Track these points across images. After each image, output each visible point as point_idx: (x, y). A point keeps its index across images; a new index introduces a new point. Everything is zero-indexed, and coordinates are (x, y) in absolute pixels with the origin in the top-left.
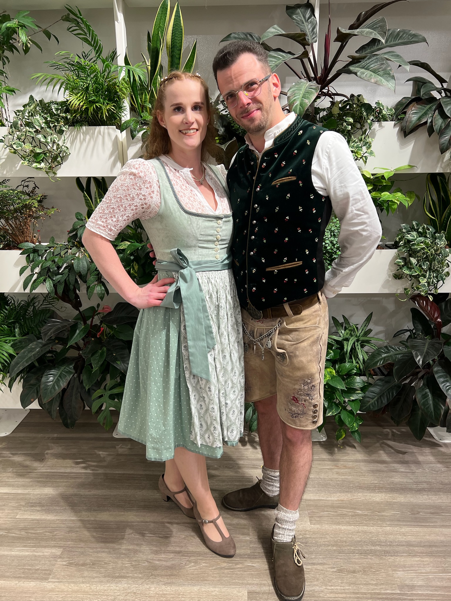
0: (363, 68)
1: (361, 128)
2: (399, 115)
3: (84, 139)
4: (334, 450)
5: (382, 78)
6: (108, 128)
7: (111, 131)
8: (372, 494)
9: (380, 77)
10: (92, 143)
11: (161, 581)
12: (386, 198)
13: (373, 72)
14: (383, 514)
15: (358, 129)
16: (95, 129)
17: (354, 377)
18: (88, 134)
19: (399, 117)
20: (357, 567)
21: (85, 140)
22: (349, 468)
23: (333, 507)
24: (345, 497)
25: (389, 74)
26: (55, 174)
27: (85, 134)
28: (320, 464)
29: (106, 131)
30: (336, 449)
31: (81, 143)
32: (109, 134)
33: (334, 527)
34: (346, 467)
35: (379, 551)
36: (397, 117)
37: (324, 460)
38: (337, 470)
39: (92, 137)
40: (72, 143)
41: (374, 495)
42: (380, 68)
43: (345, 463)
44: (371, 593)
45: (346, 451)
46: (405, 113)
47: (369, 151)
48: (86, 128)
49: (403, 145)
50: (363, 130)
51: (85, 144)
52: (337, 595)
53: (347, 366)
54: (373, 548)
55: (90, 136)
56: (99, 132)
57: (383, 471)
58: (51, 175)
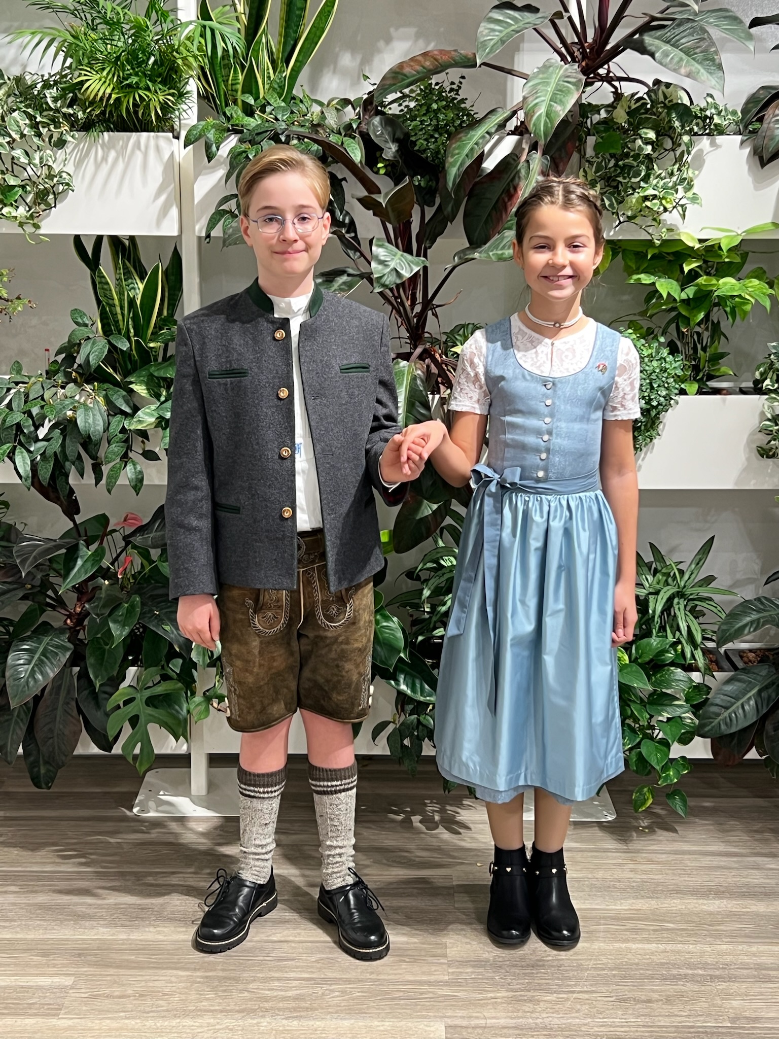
0: (668, 42)
1: (673, 150)
2: (751, 123)
3: (105, 159)
4: (631, 836)
5: (699, 67)
6: (157, 137)
7: (162, 143)
8: (701, 901)
9: (697, 65)
10: (121, 165)
11: (278, 1015)
12: (728, 291)
13: (685, 53)
14: (718, 928)
15: (666, 150)
16: (129, 139)
17: (668, 670)
18: (114, 147)
19: (750, 128)
20: (655, 996)
21: (107, 161)
22: (658, 863)
23: (617, 918)
24: (644, 905)
25: (713, 60)
26: (37, 227)
27: (107, 147)
28: (596, 857)
29: (152, 143)
30: (635, 834)
31: (98, 166)
32: (158, 149)
33: (617, 945)
34: (651, 861)
35: (701, 975)
36: (746, 127)
37: (606, 851)
38: (631, 866)
39: (121, 153)
40: (78, 165)
41: (705, 902)
42: (698, 47)
43: (653, 856)
44: (675, 1027)
45: (654, 837)
46: (761, 120)
47: (689, 194)
48: (109, 136)
49: (759, 183)
50: (678, 153)
51: (105, 168)
52: (612, 1029)
53: (655, 644)
54: (690, 972)
55: (117, 152)
56: (138, 145)
57: (730, 868)
58: (29, 229)
